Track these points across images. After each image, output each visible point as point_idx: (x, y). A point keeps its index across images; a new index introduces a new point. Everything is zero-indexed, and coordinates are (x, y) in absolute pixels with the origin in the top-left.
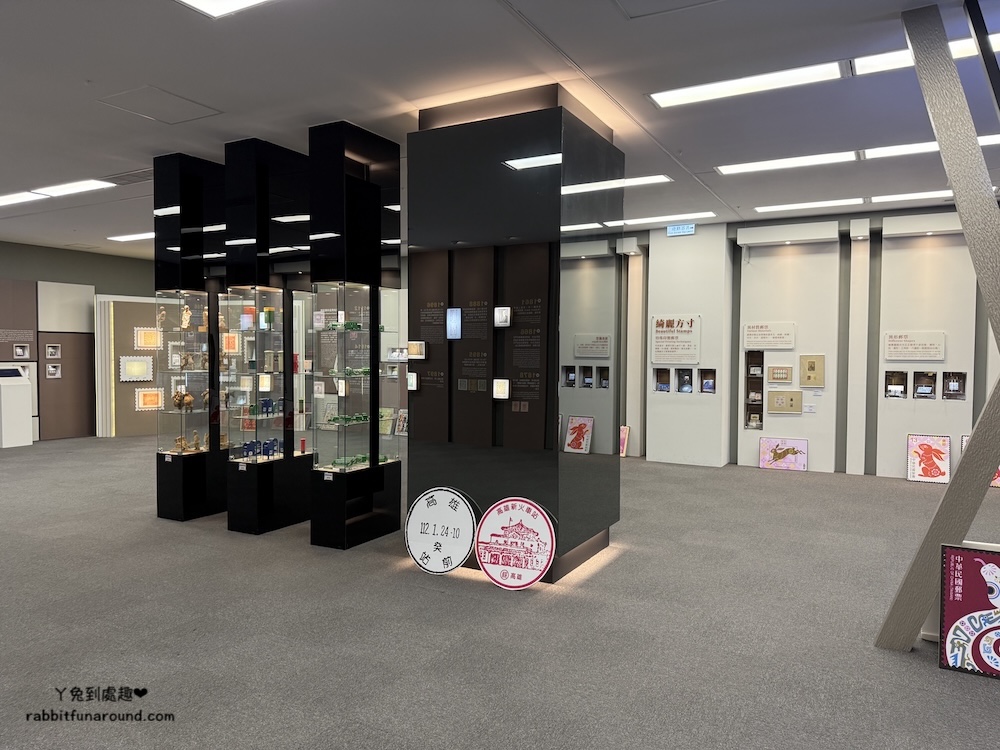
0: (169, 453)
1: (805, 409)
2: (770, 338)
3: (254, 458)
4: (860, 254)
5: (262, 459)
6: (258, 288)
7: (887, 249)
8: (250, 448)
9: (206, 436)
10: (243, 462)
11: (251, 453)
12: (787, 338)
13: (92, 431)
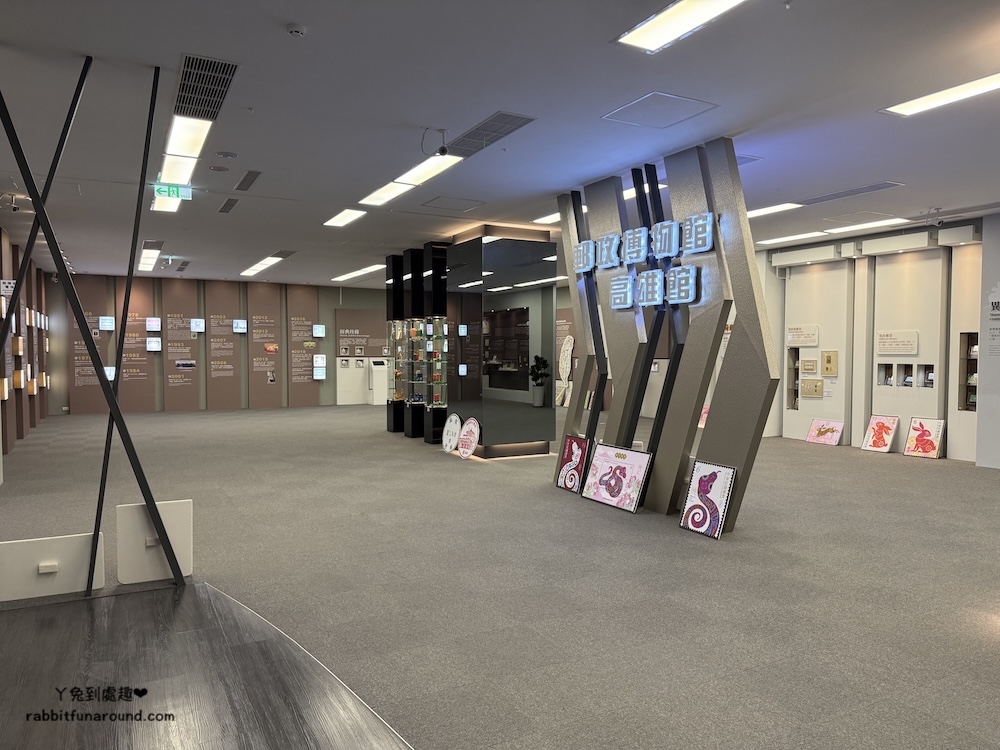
1: (825, 394)
2: (802, 338)
4: (862, 268)
7: (879, 264)
12: (813, 338)
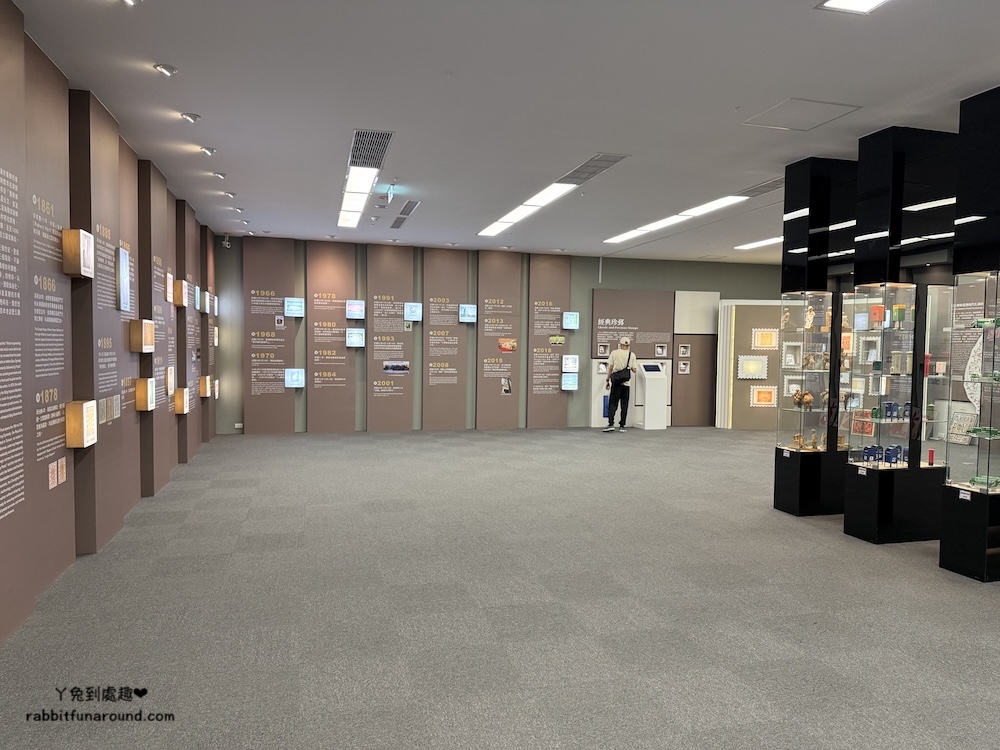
0: (788, 449)
3: (876, 463)
5: (883, 466)
6: (888, 285)
8: (871, 452)
9: (823, 436)
10: (863, 466)
11: (872, 458)
13: (712, 422)
